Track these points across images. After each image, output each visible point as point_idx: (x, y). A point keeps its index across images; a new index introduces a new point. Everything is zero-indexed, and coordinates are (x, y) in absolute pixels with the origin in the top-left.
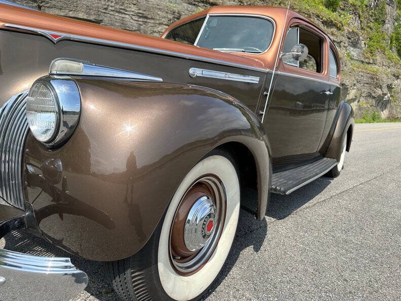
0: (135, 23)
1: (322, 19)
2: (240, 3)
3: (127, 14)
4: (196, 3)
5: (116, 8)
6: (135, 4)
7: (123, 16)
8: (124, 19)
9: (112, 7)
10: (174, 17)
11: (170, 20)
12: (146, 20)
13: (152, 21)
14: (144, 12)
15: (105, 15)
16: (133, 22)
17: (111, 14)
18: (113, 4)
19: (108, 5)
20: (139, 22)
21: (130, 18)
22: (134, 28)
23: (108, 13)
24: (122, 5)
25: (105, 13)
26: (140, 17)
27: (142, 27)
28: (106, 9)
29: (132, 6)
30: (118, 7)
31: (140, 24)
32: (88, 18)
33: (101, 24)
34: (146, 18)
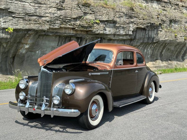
0: (32, 8)
3: (26, 2)
7: (24, 3)
8: (25, 6)
10: (60, 2)
11: (58, 4)
12: (40, 5)
13: (45, 6)
15: (12, 4)
16: (31, 7)
17: (15, 3)
21: (29, 5)
22: (32, 12)
23: (14, 3)
25: (12, 3)
26: (36, 3)
27: (37, 10)
31: (36, 8)
33: (9, 11)
34: (40, 4)
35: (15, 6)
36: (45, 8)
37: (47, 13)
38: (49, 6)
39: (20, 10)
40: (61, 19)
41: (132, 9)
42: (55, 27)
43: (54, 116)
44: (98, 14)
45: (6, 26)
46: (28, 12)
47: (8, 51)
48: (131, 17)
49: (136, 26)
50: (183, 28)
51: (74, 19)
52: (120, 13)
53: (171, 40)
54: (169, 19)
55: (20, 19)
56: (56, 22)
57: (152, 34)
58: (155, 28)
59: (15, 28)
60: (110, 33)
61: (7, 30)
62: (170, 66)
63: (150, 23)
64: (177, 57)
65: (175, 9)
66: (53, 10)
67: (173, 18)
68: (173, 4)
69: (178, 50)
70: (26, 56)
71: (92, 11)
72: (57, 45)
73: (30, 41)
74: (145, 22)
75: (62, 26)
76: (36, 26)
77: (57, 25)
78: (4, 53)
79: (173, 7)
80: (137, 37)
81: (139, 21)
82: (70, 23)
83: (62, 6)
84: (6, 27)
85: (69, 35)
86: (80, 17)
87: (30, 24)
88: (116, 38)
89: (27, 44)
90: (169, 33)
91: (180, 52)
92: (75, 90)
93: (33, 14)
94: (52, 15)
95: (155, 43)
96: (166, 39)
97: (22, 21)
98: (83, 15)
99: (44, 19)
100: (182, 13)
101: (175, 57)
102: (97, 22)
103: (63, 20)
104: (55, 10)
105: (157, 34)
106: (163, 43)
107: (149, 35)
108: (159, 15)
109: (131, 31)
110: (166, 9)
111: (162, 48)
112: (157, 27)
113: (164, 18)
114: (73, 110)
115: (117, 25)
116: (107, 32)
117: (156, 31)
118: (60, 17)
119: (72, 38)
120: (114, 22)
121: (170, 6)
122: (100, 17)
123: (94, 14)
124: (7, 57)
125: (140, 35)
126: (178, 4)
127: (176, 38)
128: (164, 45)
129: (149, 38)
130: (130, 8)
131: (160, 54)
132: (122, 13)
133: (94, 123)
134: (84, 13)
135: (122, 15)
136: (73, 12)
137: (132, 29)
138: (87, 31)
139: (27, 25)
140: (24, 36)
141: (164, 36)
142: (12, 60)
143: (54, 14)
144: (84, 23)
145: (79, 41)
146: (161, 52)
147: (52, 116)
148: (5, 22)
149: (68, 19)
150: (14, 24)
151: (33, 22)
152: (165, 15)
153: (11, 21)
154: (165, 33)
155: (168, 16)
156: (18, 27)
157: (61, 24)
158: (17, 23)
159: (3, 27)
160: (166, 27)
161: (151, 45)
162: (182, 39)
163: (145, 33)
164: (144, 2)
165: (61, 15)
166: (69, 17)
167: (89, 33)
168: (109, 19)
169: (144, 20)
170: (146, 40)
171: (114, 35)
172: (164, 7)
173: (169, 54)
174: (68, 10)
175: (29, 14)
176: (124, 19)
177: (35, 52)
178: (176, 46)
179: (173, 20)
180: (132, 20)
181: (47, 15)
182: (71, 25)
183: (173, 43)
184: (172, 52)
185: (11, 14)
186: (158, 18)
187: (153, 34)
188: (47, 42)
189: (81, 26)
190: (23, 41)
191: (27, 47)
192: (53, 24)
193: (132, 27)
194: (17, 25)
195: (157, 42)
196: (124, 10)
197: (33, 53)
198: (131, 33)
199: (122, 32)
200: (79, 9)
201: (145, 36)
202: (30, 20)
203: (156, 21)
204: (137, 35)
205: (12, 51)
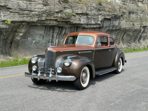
8: (19, 3)
11: (44, 1)
13: (34, 3)
15: (9, 2)
16: (24, 4)
20: (27, 4)
21: (22, 2)
26: (27, 1)
27: (29, 6)
33: (7, 7)
35: (12, 3)
36: (34, 5)
37: (36, 8)
38: (37, 3)
41: (100, 4)
42: (42, 19)
43: (58, 81)
46: (21, 8)
47: (7, 38)
48: (99, 10)
49: (103, 17)
50: (139, 18)
51: (56, 12)
52: (91, 8)
53: (130, 28)
54: (128, 11)
55: (16, 13)
56: (43, 15)
58: (117, 19)
59: (12, 20)
60: (84, 23)
61: (6, 22)
62: (129, 47)
63: (114, 15)
65: (132, 3)
66: (40, 6)
67: (131, 10)
69: (136, 35)
70: (20, 41)
71: (70, 6)
72: (43, 33)
73: (23, 31)
74: (110, 14)
76: (28, 18)
77: (44, 17)
78: (4, 39)
80: (104, 26)
81: (105, 13)
82: (53, 16)
83: (47, 3)
84: (6, 20)
85: (53, 25)
86: (61, 11)
88: (89, 26)
89: (21, 33)
90: (128, 22)
91: (136, 37)
92: (71, 63)
93: (26, 9)
95: (118, 30)
96: (126, 27)
97: (17, 15)
99: (33, 13)
100: (138, 6)
101: (133, 41)
102: (74, 15)
103: (48, 13)
104: (42, 6)
105: (119, 23)
108: (121, 8)
109: (99, 21)
110: (126, 3)
111: (123, 34)
112: (119, 18)
113: (125, 11)
114: (70, 77)
115: (89, 17)
116: (81, 22)
118: (46, 11)
119: (55, 28)
120: (87, 14)
121: (129, 1)
122: (76, 10)
123: (71, 8)
124: (6, 42)
125: (106, 24)
127: (133, 25)
128: (125, 31)
129: (113, 26)
133: (84, 85)
134: (64, 8)
135: (93, 9)
136: (55, 7)
137: (100, 20)
138: (66, 22)
139: (22, 18)
140: (18, 27)
141: (125, 25)
142: (10, 45)
143: (41, 8)
144: (64, 16)
145: (61, 29)
146: (123, 37)
147: (57, 81)
148: (4, 16)
149: (52, 12)
150: (12, 18)
151: (26, 16)
152: (125, 8)
153: (9, 15)
154: (125, 22)
155: (127, 9)
156: (14, 20)
157: (47, 17)
158: (13, 16)
159: (3, 20)
160: (126, 17)
161: (114, 32)
162: (138, 26)
163: (110, 22)
165: (47, 10)
167: (68, 23)
168: (83, 12)
169: (109, 12)
170: (111, 28)
171: (87, 24)
173: (128, 38)
174: (52, 6)
175: (22, 10)
176: (94, 12)
178: (134, 31)
179: (131, 12)
180: (100, 13)
181: (36, 10)
182: (54, 17)
183: (132, 30)
184: (131, 37)
185: (9, 10)
186: (120, 10)
187: (116, 23)
188: (36, 31)
189: (62, 18)
190: (18, 30)
191: (21, 34)
192: (41, 17)
193: (101, 18)
194: (14, 18)
195: (119, 30)
196: (94, 5)
197: (26, 39)
198: (99, 22)
199: (93, 22)
200: (60, 4)
201: (110, 25)
202: (23, 14)
203: (118, 13)
204: (104, 24)
205: (10, 38)
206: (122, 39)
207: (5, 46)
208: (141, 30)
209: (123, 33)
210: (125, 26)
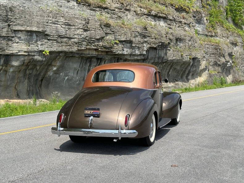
0: (63, 30)
1: (175, 7)
2: (121, 5)
3: (58, 24)
4: (95, 9)
5: (53, 21)
6: (63, 17)
7: (57, 25)
8: (57, 28)
9: (50, 20)
10: (86, 23)
11: (84, 25)
12: (70, 27)
13: (73, 27)
14: (69, 22)
17: (50, 26)
18: (51, 19)
19: (49, 20)
20: (66, 29)
21: (60, 27)
22: (63, 34)
23: (49, 25)
24: (56, 19)
25: (47, 25)
26: (66, 25)
27: (67, 32)
28: (47, 22)
29: (61, 18)
30: (54, 20)
32: (39, 30)
33: (45, 33)
34: (70, 25)
35: (50, 28)
36: (73, 30)
37: (76, 35)
38: (77, 28)
39: (54, 32)
40: (87, 40)
41: (145, 29)
42: (82, 48)
44: (118, 34)
45: (42, 48)
46: (60, 34)
47: (39, 74)
48: (145, 37)
49: (149, 46)
50: (187, 47)
51: (97, 39)
52: (136, 33)
53: (178, 60)
54: (175, 37)
55: (54, 41)
56: (83, 43)
57: (162, 53)
58: (164, 48)
59: (50, 50)
60: (127, 53)
61: (44, 53)
63: (161, 42)
64: (182, 77)
65: (179, 27)
66: (80, 31)
67: (178, 36)
68: (177, 21)
69: (183, 70)
70: (52, 78)
71: (112, 31)
72: (79, 66)
73: (58, 64)
74: (157, 41)
75: (88, 47)
76: (67, 48)
77: (84, 46)
78: (35, 75)
79: (177, 25)
80: (149, 57)
81: (151, 40)
82: (94, 44)
83: (87, 27)
84: (43, 50)
85: (91, 56)
86: (103, 38)
87: (62, 46)
88: (132, 58)
89: (55, 66)
90: (176, 52)
91: (184, 72)
93: (64, 36)
94: (79, 36)
95: (164, 63)
97: (55, 43)
98: (104, 35)
99: (73, 40)
100: (185, 30)
101: (180, 77)
102: (117, 42)
103: (89, 41)
104: (82, 31)
105: (166, 54)
106: (171, 62)
107: (159, 55)
108: (167, 33)
109: (145, 50)
110: (171, 27)
111: (169, 68)
112: (166, 46)
113: (171, 37)
115: (134, 45)
116: (124, 52)
117: (165, 50)
118: (86, 38)
119: (92, 59)
120: (130, 42)
121: (175, 24)
122: (119, 37)
123: (113, 34)
124: (37, 79)
125: (152, 54)
126: (181, 22)
127: (182, 57)
128: (171, 64)
129: (159, 58)
130: (144, 27)
131: (168, 74)
132: (137, 33)
134: (106, 33)
135: (137, 35)
136: (96, 33)
137: (145, 49)
138: (107, 52)
139: (60, 47)
140: (55, 59)
141: (172, 55)
142: (40, 83)
143: (81, 35)
144: (106, 44)
145: (99, 61)
146: (168, 72)
148: (42, 45)
149: (93, 39)
150: (49, 47)
151: (64, 44)
152: (172, 33)
153: (47, 44)
154: (173, 52)
155: (174, 35)
156: (52, 49)
157: (87, 45)
158: (51, 45)
159: (40, 50)
160: (173, 46)
161: (160, 65)
162: (187, 58)
163: (156, 52)
164: (153, 20)
165: (87, 36)
166: (94, 38)
167: (109, 53)
168: (127, 39)
169: (155, 39)
170: (157, 60)
171: (130, 55)
172: (170, 25)
173: (175, 74)
174: (92, 31)
175: (61, 36)
176: (139, 39)
177: (60, 74)
178: (182, 65)
179: (179, 38)
180: (146, 40)
181: (76, 36)
182: (95, 46)
183: (180, 62)
184: (178, 72)
185: (46, 36)
186: (166, 36)
188: (71, 64)
189: (104, 47)
190: (53, 64)
191: (55, 69)
192: (80, 46)
193: (146, 47)
194: (52, 48)
195: (166, 62)
196: (139, 30)
197: (58, 75)
198: (145, 53)
199: (137, 52)
200: (101, 29)
201: (156, 55)
202: (62, 42)
203: (165, 40)
204: (149, 55)
205: (42, 74)
206: (167, 75)
207: (36, 84)
208: (190, 62)
209: (170, 66)
210: (173, 58)
